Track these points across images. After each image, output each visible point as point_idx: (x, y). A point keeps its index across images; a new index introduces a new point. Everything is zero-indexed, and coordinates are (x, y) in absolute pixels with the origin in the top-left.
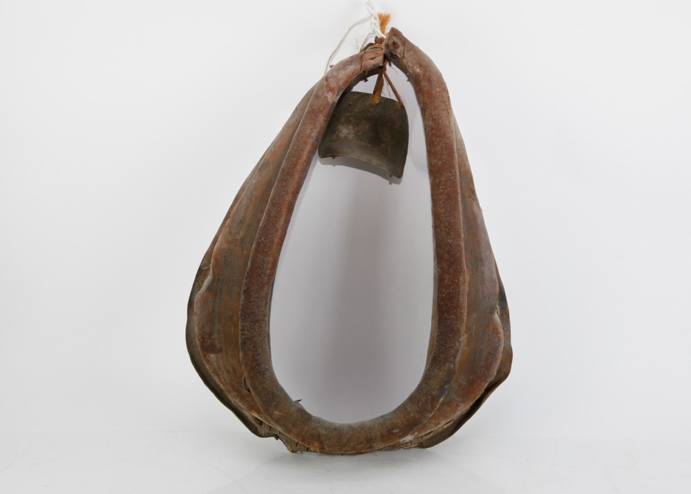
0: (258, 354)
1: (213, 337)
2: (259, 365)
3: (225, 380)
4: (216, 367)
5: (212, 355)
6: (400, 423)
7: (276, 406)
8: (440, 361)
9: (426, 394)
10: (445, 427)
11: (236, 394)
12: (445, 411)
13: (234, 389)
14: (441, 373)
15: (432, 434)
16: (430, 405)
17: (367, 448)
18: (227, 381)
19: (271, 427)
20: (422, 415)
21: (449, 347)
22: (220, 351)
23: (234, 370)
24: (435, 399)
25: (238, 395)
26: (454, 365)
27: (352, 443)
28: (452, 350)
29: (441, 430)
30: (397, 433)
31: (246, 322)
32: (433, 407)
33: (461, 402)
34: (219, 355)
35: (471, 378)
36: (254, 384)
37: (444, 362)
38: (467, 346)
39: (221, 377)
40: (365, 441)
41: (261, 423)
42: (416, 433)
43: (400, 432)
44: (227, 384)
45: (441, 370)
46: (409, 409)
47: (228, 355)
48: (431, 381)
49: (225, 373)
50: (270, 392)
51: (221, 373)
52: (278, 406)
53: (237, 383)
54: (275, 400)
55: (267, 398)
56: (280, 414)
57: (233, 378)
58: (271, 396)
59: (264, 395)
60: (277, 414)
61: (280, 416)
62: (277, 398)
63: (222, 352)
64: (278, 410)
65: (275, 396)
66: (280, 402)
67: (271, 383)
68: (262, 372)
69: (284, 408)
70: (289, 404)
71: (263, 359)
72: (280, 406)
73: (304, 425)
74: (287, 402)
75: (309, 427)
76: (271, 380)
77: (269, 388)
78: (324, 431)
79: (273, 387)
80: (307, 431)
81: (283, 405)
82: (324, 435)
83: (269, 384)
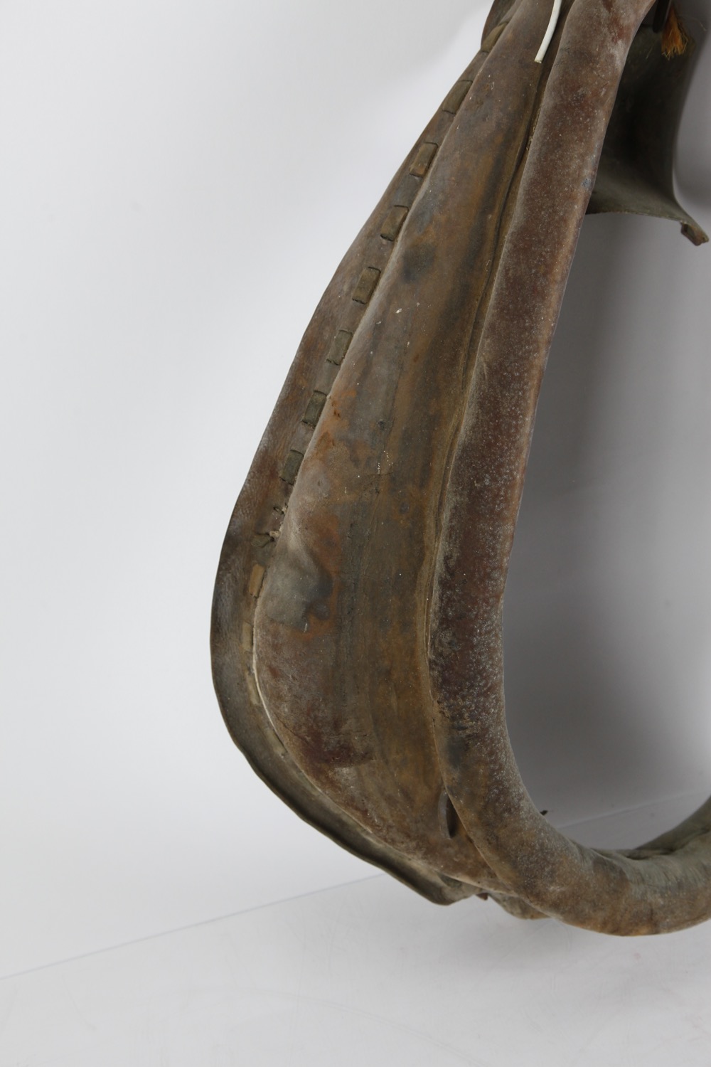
0: (501, 767)
1: (345, 728)
3: (382, 819)
4: (356, 793)
5: (345, 770)
13: (408, 836)
18: (390, 821)
22: (366, 756)
25: (418, 848)
31: (463, 698)
34: (364, 768)
39: (370, 813)
44: (390, 827)
47: (387, 762)
49: (383, 804)
50: (537, 848)
51: (370, 806)
52: (557, 873)
53: (416, 822)
54: (549, 863)
55: (531, 863)
56: (563, 889)
57: (405, 814)
58: (540, 855)
59: (524, 856)
60: (554, 891)
61: (563, 893)
62: (552, 855)
63: (371, 758)
64: (557, 881)
65: (547, 853)
66: (560, 863)
67: (535, 824)
68: (513, 806)
69: (570, 872)
70: (576, 860)
71: (511, 774)
72: (561, 870)
73: (618, 899)
74: (572, 855)
75: (628, 901)
76: (533, 818)
77: (533, 839)
78: (660, 900)
79: (540, 831)
80: (625, 910)
81: (566, 866)
82: (661, 908)
83: (531, 829)
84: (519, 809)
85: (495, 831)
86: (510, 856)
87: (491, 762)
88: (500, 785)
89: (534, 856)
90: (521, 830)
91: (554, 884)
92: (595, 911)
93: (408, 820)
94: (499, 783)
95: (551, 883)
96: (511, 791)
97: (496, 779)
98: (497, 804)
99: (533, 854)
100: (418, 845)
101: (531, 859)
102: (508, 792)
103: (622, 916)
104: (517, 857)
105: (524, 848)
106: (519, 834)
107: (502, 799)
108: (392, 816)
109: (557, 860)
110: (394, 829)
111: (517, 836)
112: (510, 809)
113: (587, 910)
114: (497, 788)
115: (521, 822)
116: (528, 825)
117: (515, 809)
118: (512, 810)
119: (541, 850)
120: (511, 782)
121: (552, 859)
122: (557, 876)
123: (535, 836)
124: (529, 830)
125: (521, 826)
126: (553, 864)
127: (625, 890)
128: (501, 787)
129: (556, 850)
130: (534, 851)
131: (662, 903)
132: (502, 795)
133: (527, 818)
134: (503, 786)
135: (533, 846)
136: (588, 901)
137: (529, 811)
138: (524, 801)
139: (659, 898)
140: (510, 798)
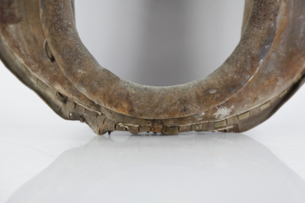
0: (60, 9)
1: (13, 6)
2: (61, 20)
3: (25, 51)
4: (15, 38)
5: (12, 26)
6: (217, 83)
7: (80, 63)
8: (259, 19)
9: (245, 53)
10: (263, 108)
11: (37, 65)
12: (263, 84)
13: (35, 60)
14: (261, 31)
15: (248, 115)
16: (249, 65)
17: (182, 111)
18: (28, 52)
19: (75, 104)
20: (241, 76)
21: (269, 3)
22: (19, 20)
23: (35, 39)
24: (255, 59)
26: (275, 23)
27: (165, 104)
28: (273, 7)
29: (257, 111)
30: (214, 95)
32: (253, 69)
33: (280, 76)
34: (19, 25)
35: (290, 50)
36: (55, 41)
37: (264, 19)
38: (285, 15)
39: (21, 49)
40: (179, 102)
41: (65, 100)
42: (233, 107)
43: (217, 93)
44: (28, 55)
45: (260, 28)
46: (226, 70)
47: (28, 23)
48: (250, 40)
49: (26, 43)
50: (73, 50)
51: (20, 44)
52: (82, 64)
53: (39, 53)
54: (79, 58)
55: (70, 56)
56: (85, 72)
57: (34, 49)
58: (74, 53)
59: (67, 52)
60: (80, 73)
61: (84, 74)
62: (81, 55)
63: (22, 21)
64: (82, 68)
65: (79, 54)
66: (85, 60)
67: (75, 40)
68: (64, 28)
69: (89, 66)
70: (94, 63)
71: (65, 15)
72: (84, 64)
73: (111, 84)
74: (92, 61)
75: (117, 86)
76: (74, 37)
77: (72, 45)
78: (134, 91)
79: (77, 44)
80: (115, 90)
81: (88, 63)
82: (133, 95)
83: (72, 41)
84: (66, 30)
85: (55, 38)
86: (61, 51)
87: (55, 5)
88: (59, 16)
89: (72, 53)
90: (66, 39)
91: (80, 69)
92: (99, 87)
93: (35, 52)
94: (58, 15)
95: (80, 68)
96: (63, 20)
97: (57, 13)
98: (56, 25)
99: (71, 52)
100: (39, 66)
101: (70, 54)
102: (62, 20)
103: (112, 93)
104: (64, 51)
105: (67, 48)
106: (65, 41)
107: (59, 23)
108: (29, 49)
109: (83, 58)
110: (29, 57)
111: (64, 41)
112: (62, 28)
113: (95, 86)
114: (57, 17)
115: (67, 36)
116: (71, 39)
117: (65, 29)
118: (63, 29)
119: (76, 51)
120: (64, 17)
121: (80, 57)
122: (82, 65)
123: (73, 44)
124: (71, 41)
125: (67, 37)
126: (80, 59)
127: (116, 82)
128: (59, 17)
129: (84, 55)
130: (72, 51)
131: (134, 92)
132: (59, 21)
133: (71, 36)
134: (60, 17)
135: (72, 49)
136: (96, 81)
137: (73, 34)
138: (71, 29)
139: (133, 90)
140: (62, 23)
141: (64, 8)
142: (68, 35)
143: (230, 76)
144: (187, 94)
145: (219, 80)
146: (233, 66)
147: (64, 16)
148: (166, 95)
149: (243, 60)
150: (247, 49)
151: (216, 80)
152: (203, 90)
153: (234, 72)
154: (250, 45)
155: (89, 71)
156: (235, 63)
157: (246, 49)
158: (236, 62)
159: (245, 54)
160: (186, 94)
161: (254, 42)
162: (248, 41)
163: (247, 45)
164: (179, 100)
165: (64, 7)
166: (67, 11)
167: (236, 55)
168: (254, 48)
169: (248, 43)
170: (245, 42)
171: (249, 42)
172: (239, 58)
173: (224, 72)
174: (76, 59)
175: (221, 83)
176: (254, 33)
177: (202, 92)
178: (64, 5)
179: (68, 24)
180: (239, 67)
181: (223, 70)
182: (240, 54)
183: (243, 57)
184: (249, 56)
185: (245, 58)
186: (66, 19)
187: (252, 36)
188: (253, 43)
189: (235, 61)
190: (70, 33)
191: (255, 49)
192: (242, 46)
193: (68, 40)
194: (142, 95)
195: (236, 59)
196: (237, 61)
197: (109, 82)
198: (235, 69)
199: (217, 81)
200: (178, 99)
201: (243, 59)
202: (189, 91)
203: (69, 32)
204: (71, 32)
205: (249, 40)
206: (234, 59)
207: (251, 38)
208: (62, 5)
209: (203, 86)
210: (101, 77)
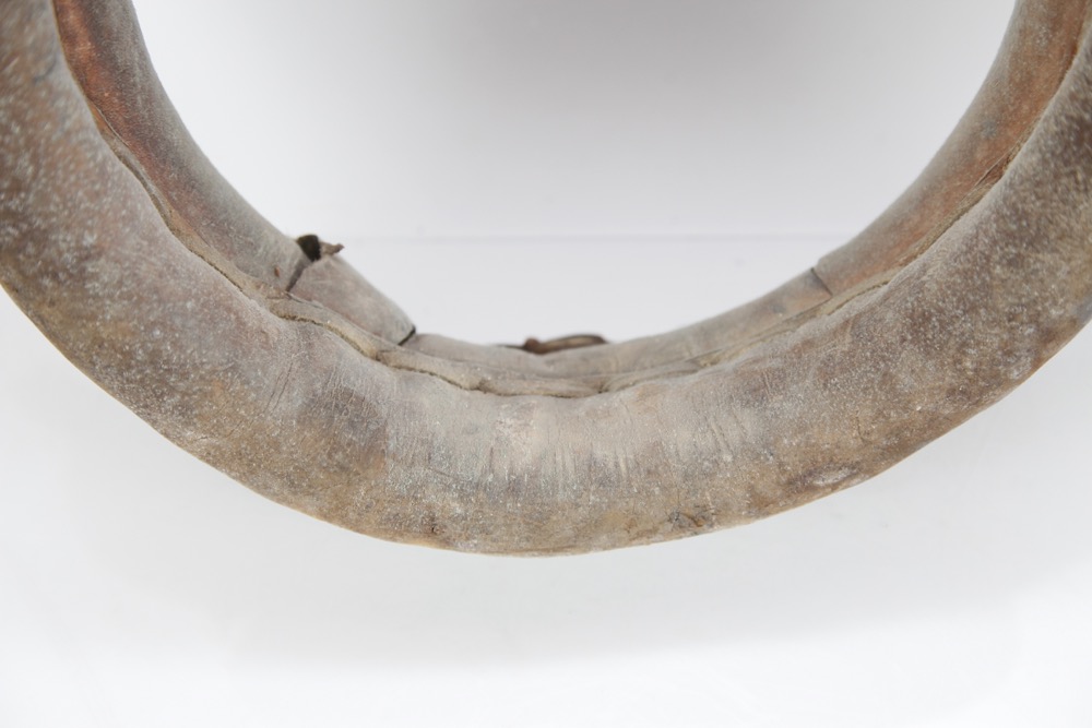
6: (854, 444)
7: (184, 408)
16: (1026, 360)
24: (1057, 336)
27: (604, 537)
30: (834, 486)
40: (667, 527)
43: (850, 477)
46: (905, 381)
50: (139, 358)
52: (197, 412)
56: (215, 441)
59: (108, 368)
64: (199, 425)
66: (205, 394)
67: (136, 311)
68: (66, 270)
69: (229, 415)
70: (253, 395)
71: (52, 208)
72: (206, 409)
73: (349, 484)
74: (243, 383)
75: (374, 492)
76: (130, 298)
77: (128, 339)
78: (455, 504)
79: (151, 326)
80: (367, 507)
81: (222, 402)
82: (454, 519)
83: (121, 320)
84: (81, 277)
88: (23, 220)
90: (93, 318)
91: (191, 429)
92: (294, 493)
94: (17, 216)
95: (188, 425)
98: (21, 257)
99: (129, 367)
101: (125, 375)
102: (47, 239)
103: (360, 515)
105: (105, 353)
106: (90, 325)
107: (31, 250)
111: (85, 326)
112: (55, 273)
114: (16, 226)
115: (91, 301)
116: (112, 310)
117: (71, 276)
118: (62, 276)
119: (152, 363)
120: (54, 220)
121: (181, 384)
122: (196, 416)
123: (133, 334)
124: (117, 320)
125: (93, 309)
126: (184, 394)
127: (371, 472)
128: (25, 227)
129: (195, 367)
130: (133, 362)
131: (459, 511)
132: (30, 244)
133: (110, 297)
134: (30, 224)
135: (130, 354)
136: (274, 473)
137: (120, 283)
138: (102, 261)
139: (454, 499)
140: (51, 252)
141: (42, 172)
142: (96, 297)
143: (920, 412)
144: (707, 494)
145: (862, 429)
146: (943, 365)
147: (47, 216)
148: (609, 506)
149: (995, 345)
150: (1024, 300)
151: (851, 428)
152: (784, 479)
153: (944, 394)
154: (1042, 281)
155: (237, 436)
156: (951, 352)
157: (1020, 298)
158: (958, 350)
159: (1010, 320)
160: (703, 495)
161: (1065, 267)
162: (1037, 260)
163: (1027, 280)
164: (670, 520)
165: (38, 167)
166: (59, 182)
167: (965, 312)
168: (1062, 296)
169: (1035, 271)
170: (1018, 255)
171: (1038, 265)
172: (978, 336)
173: (893, 389)
174: (163, 394)
175: (871, 443)
176: (1078, 227)
177: (778, 483)
178: (35, 160)
179: (79, 248)
180: (970, 373)
181: (892, 377)
182: (982, 311)
183: (996, 330)
184: (1030, 331)
185: (1005, 336)
186: (68, 228)
187: (1060, 238)
188: (1061, 275)
189: (952, 342)
190: (105, 285)
191: (1067, 301)
192: (998, 270)
193: (104, 320)
194: (495, 518)
195: (963, 334)
196: (964, 344)
197: (337, 478)
198: (950, 378)
199: (855, 433)
200: (667, 517)
201: (996, 340)
202: (715, 483)
203: (97, 280)
204: (106, 278)
205: (1040, 256)
206: (951, 328)
207: (1055, 250)
208: (24, 161)
209: (786, 459)
210: (295, 460)
